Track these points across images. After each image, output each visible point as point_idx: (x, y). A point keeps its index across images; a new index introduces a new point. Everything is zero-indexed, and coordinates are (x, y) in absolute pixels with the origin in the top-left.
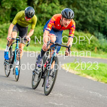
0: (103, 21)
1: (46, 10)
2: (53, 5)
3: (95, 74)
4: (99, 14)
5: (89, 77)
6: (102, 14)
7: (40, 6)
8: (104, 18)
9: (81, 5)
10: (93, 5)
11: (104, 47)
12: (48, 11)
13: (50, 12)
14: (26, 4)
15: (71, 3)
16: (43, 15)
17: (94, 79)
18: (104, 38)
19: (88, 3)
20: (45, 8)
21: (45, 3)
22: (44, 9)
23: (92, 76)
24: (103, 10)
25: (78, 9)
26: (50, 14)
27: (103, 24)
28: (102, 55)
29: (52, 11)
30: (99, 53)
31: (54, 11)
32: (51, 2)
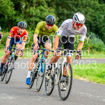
0: (94, 20)
1: (34, 14)
2: (42, 7)
3: (87, 75)
4: (89, 13)
5: (82, 79)
6: (92, 12)
7: (27, 10)
8: (95, 17)
9: (70, 5)
10: (82, 4)
11: (97, 47)
12: (37, 14)
13: (39, 15)
14: (13, 8)
15: (60, 4)
16: (31, 19)
17: (86, 80)
18: (97, 37)
19: (77, 2)
20: (34, 11)
21: (33, 6)
22: (32, 13)
23: (84, 77)
24: (93, 9)
25: (68, 10)
26: (39, 17)
27: (95, 23)
28: (95, 55)
29: (41, 14)
30: (93, 53)
31: (43, 14)
32: (39, 5)
